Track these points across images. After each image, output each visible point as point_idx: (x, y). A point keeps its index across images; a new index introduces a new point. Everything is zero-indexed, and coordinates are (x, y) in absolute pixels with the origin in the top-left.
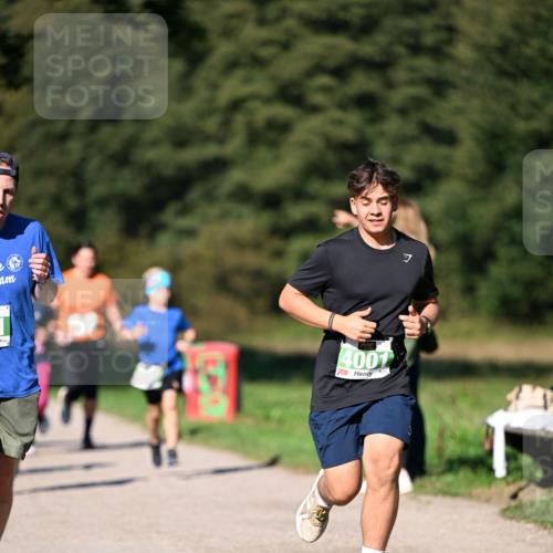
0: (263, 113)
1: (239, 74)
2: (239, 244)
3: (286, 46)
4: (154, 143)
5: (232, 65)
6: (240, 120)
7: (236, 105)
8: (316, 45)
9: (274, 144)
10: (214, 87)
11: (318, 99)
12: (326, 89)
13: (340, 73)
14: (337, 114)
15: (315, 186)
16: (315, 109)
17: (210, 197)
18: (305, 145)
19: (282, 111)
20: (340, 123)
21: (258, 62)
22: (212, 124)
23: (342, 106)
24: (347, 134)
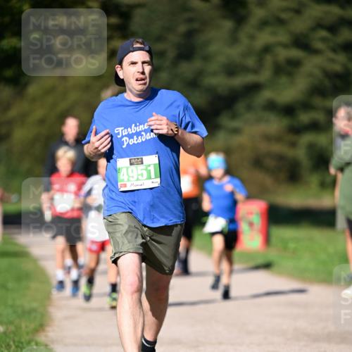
0: (283, 54)
1: (268, 29)
2: (268, 138)
3: (298, 12)
4: (214, 74)
5: (264, 24)
6: (269, 59)
7: (267, 49)
8: (317, 11)
9: (290, 74)
10: (252, 37)
11: (319, 45)
12: (324, 40)
13: (332, 29)
14: (331, 55)
15: (318, 101)
16: (316, 52)
17: (249, 108)
18: (310, 75)
19: (295, 53)
20: (332, 61)
21: (281, 22)
22: (251, 62)
23: (334, 50)
24: (337, 68)
